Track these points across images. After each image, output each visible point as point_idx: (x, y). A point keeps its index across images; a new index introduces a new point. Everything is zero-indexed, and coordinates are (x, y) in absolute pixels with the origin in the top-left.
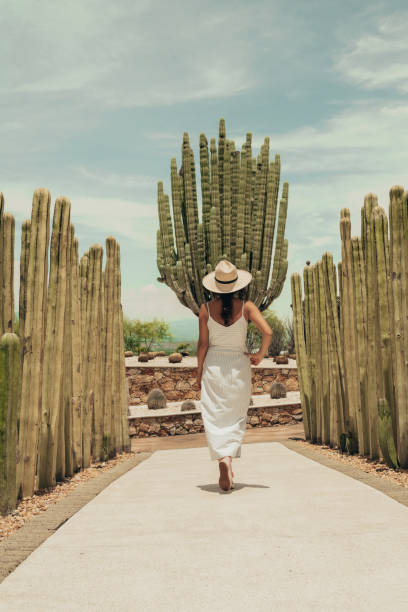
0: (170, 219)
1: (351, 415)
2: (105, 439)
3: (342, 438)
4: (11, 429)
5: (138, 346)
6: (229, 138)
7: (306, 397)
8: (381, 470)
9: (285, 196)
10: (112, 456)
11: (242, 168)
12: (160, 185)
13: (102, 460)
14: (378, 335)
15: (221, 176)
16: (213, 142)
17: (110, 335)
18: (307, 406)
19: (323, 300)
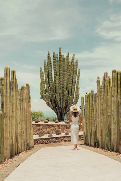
0: (44, 79)
1: (98, 137)
2: (27, 144)
3: (95, 143)
4: (1, 139)
5: (34, 118)
6: (62, 54)
7: (85, 133)
8: (106, 151)
9: (79, 73)
10: (29, 149)
11: (66, 64)
12: (41, 68)
13: (27, 150)
14: (107, 114)
15: (60, 66)
16: (57, 55)
17: (28, 114)
18: (85, 135)
19: (90, 104)
